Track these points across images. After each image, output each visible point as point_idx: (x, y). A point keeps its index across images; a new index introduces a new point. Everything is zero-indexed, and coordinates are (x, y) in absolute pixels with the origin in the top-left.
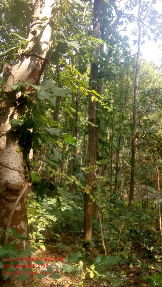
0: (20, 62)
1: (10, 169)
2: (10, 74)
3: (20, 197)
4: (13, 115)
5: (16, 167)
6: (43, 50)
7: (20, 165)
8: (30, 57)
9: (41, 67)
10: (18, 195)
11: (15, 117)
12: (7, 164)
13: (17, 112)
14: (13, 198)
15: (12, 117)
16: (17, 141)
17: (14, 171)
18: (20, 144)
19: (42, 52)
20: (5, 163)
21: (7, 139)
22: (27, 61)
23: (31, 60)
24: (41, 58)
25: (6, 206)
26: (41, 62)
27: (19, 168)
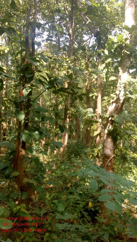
0: (112, 105)
1: (107, 148)
2: (108, 110)
3: (110, 160)
4: (109, 126)
5: (109, 148)
6: (121, 99)
7: (111, 147)
8: (115, 103)
9: (120, 106)
10: (109, 159)
11: (110, 127)
12: (106, 146)
13: (111, 125)
14: (107, 160)
15: (109, 127)
16: (111, 137)
17: (108, 149)
18: (112, 138)
19: (120, 100)
20: (105, 146)
21: (107, 136)
22: (114, 104)
23: (116, 104)
24: (120, 103)
25: (105, 163)
26: (120, 104)
27: (111, 148)
